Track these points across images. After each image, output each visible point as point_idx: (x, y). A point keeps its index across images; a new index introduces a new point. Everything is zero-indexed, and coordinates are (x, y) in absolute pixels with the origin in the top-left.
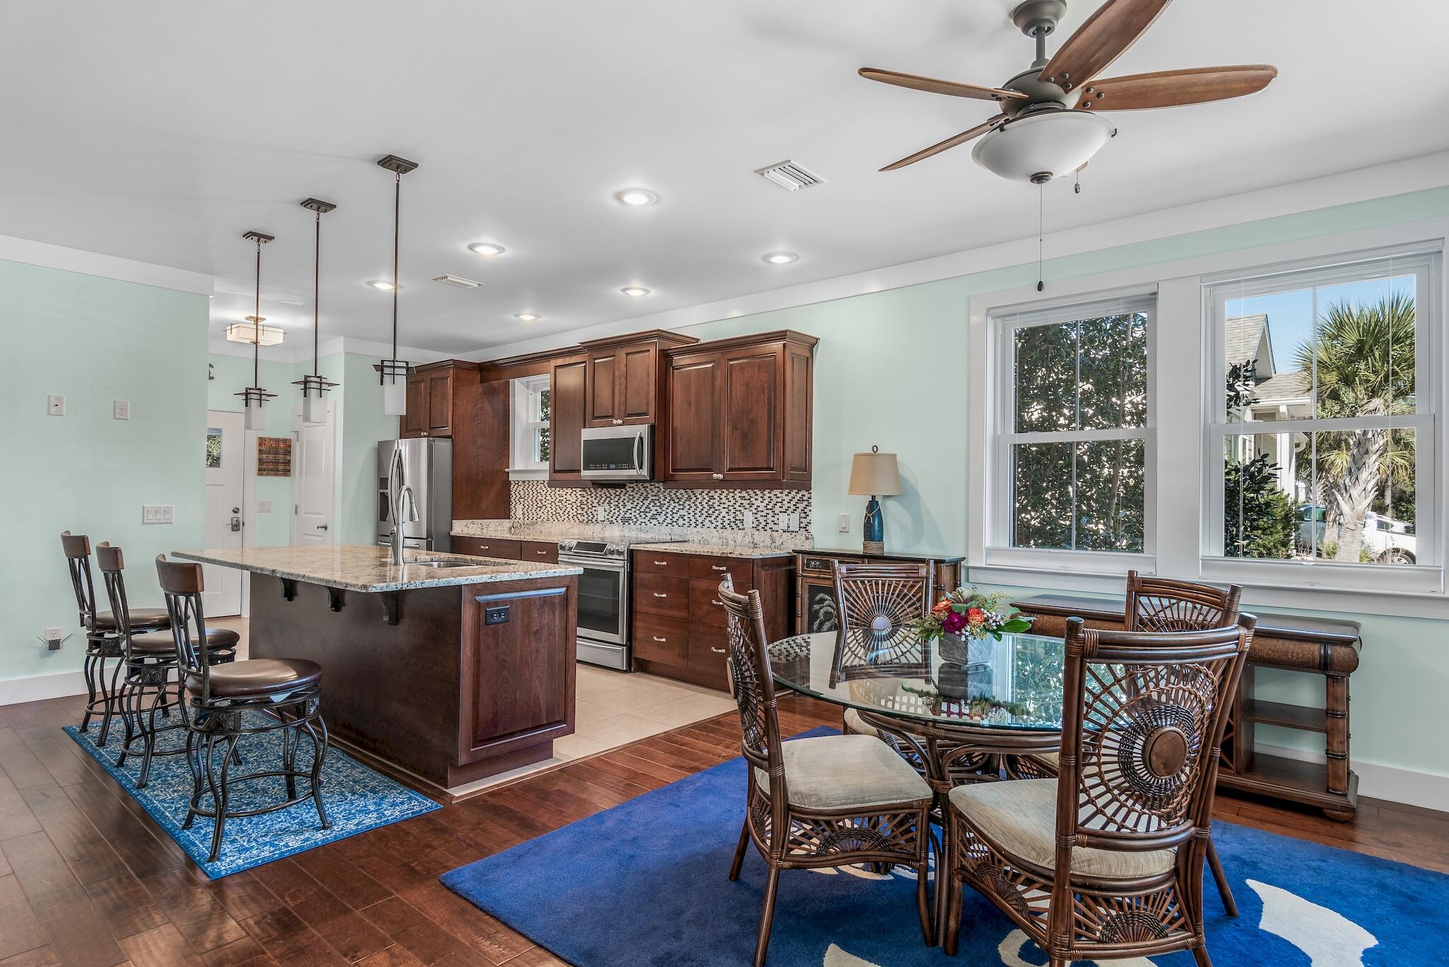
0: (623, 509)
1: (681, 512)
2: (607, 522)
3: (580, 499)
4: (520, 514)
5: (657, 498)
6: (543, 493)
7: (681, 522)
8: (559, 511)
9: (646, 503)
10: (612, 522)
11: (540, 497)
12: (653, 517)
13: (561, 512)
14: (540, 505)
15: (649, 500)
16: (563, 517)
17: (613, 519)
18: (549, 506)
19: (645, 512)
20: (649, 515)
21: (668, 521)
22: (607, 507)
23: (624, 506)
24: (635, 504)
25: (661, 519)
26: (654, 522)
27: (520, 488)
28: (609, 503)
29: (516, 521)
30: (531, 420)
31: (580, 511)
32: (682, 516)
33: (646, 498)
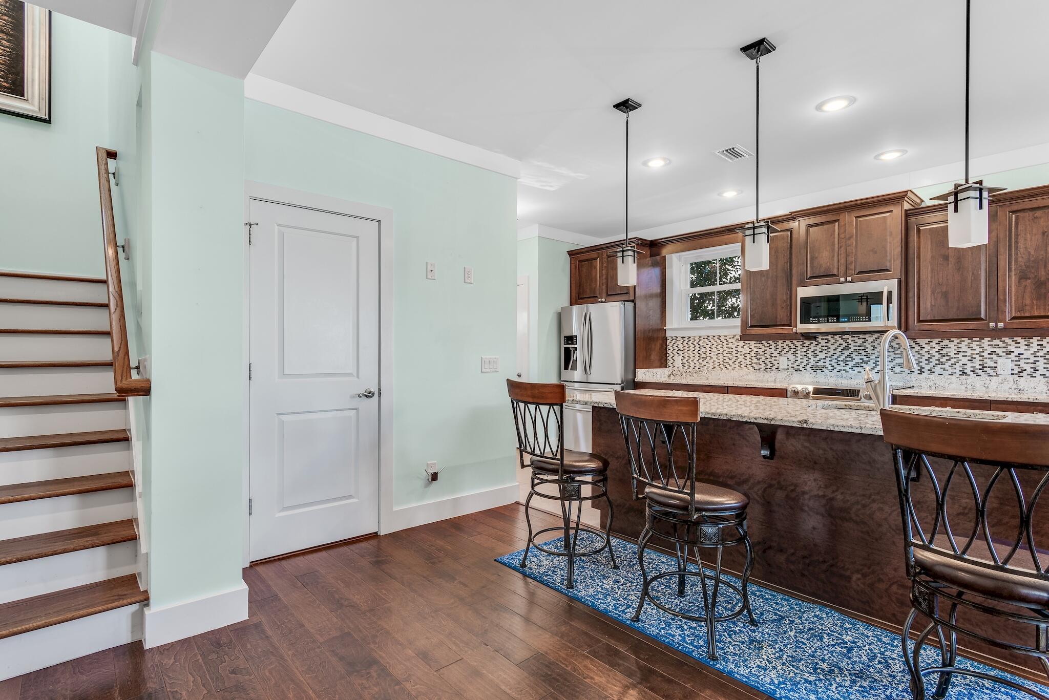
0: (813, 359)
2: (792, 370)
3: (755, 350)
4: (678, 361)
6: (707, 347)
7: (898, 369)
8: (727, 360)
9: (847, 353)
11: (703, 350)
12: (857, 365)
13: (730, 362)
14: (703, 355)
15: (850, 351)
16: (733, 366)
17: (800, 367)
18: (714, 358)
19: (845, 361)
20: (851, 364)
22: (792, 358)
23: (816, 356)
24: (829, 355)
26: (857, 369)
27: (678, 343)
28: (794, 353)
29: (676, 369)
30: (683, 288)
31: (755, 360)
32: (900, 365)
33: (847, 348)
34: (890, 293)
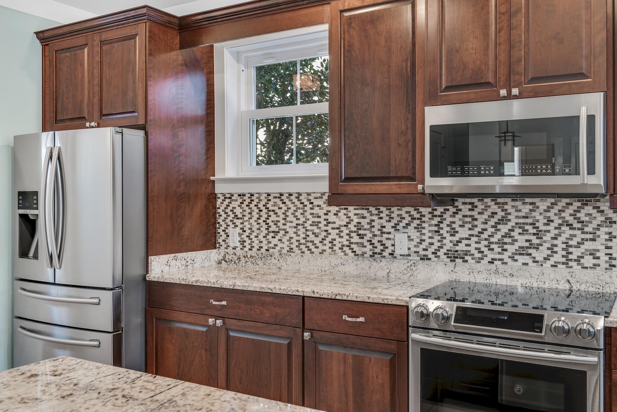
0: (449, 238)
1: (589, 245)
2: (416, 258)
3: (356, 220)
4: (234, 240)
5: (530, 221)
6: (280, 212)
7: (588, 261)
8: (312, 237)
9: (504, 229)
10: (425, 258)
11: (273, 217)
12: (522, 251)
13: (317, 241)
14: (273, 228)
15: (510, 224)
16: (321, 247)
17: (429, 253)
18: (291, 231)
19: (501, 243)
20: (511, 249)
21: (558, 257)
22: (414, 234)
23: (454, 233)
24: (477, 230)
25: (539, 256)
26: (522, 259)
27: (235, 204)
28: (419, 228)
29: (230, 250)
30: (243, 108)
31: (356, 239)
32: (593, 254)
33: (504, 220)
34: (591, 119)
